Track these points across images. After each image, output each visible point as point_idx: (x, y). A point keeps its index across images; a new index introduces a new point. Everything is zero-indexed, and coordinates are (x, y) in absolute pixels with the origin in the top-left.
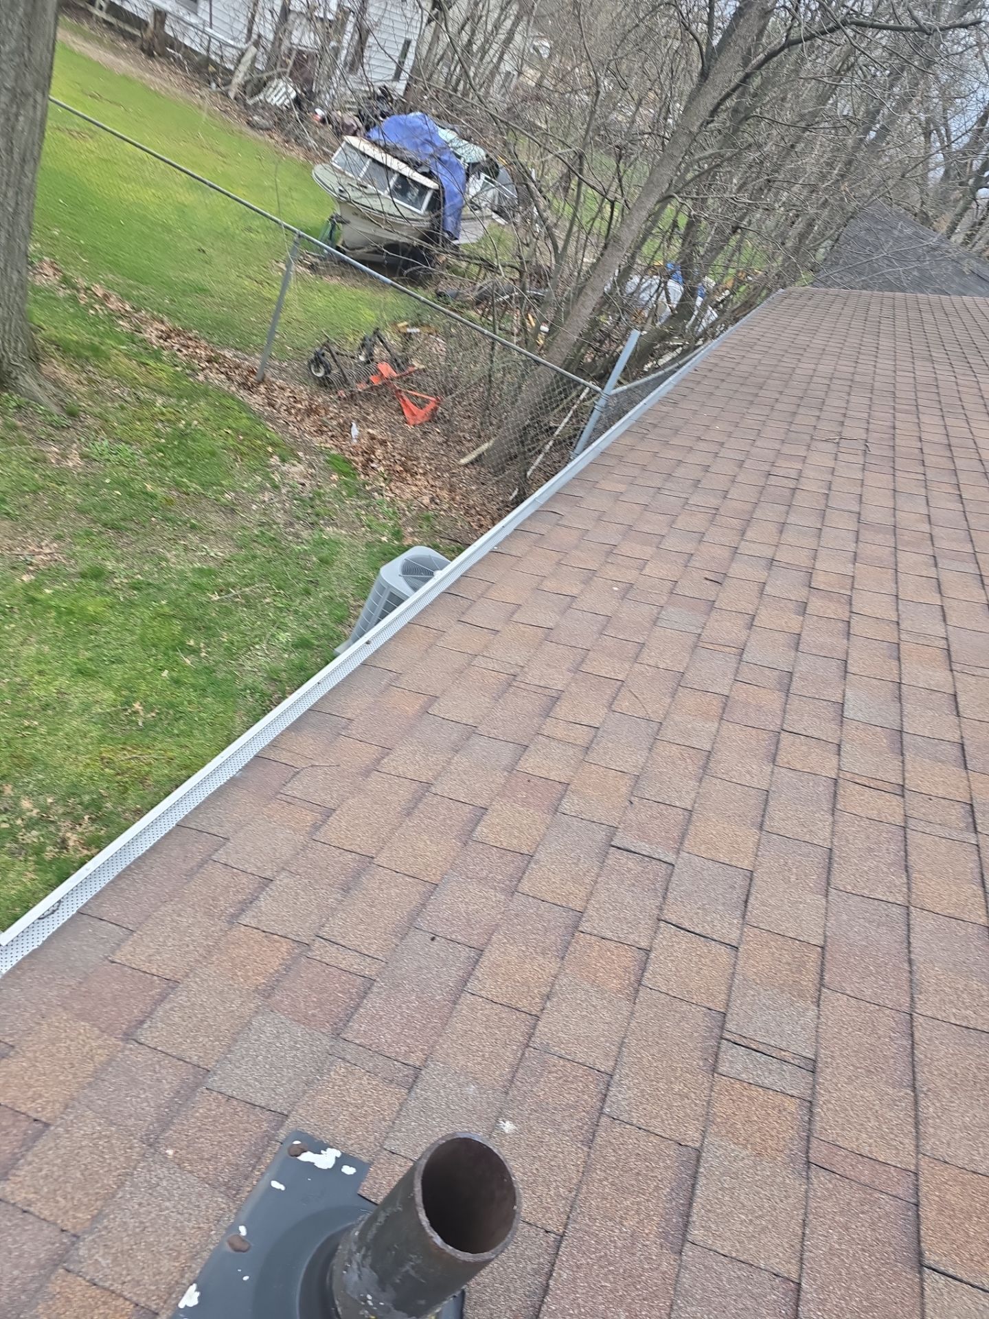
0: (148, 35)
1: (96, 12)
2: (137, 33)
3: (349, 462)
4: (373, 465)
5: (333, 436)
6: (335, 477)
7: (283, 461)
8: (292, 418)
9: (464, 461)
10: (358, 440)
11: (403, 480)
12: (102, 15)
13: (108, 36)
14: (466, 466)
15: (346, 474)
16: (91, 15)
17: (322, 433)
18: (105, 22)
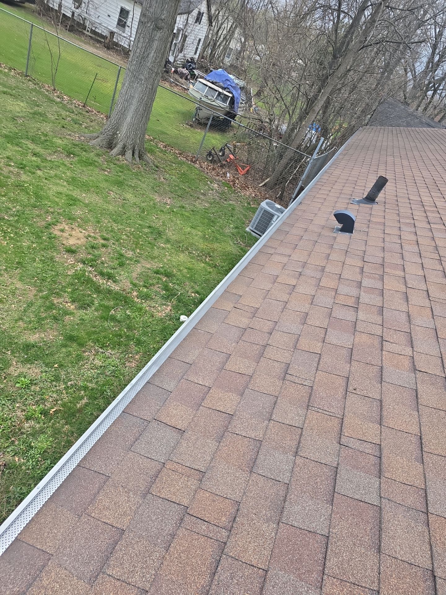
0: (107, 41)
1: (86, 32)
2: (102, 40)
3: (229, 184)
4: (236, 185)
5: (221, 177)
6: (226, 188)
7: (211, 183)
8: (209, 171)
9: (260, 185)
10: (230, 178)
11: (246, 189)
12: (89, 34)
13: (92, 42)
14: (261, 187)
15: (229, 188)
16: (84, 34)
17: (218, 176)
18: (90, 36)
